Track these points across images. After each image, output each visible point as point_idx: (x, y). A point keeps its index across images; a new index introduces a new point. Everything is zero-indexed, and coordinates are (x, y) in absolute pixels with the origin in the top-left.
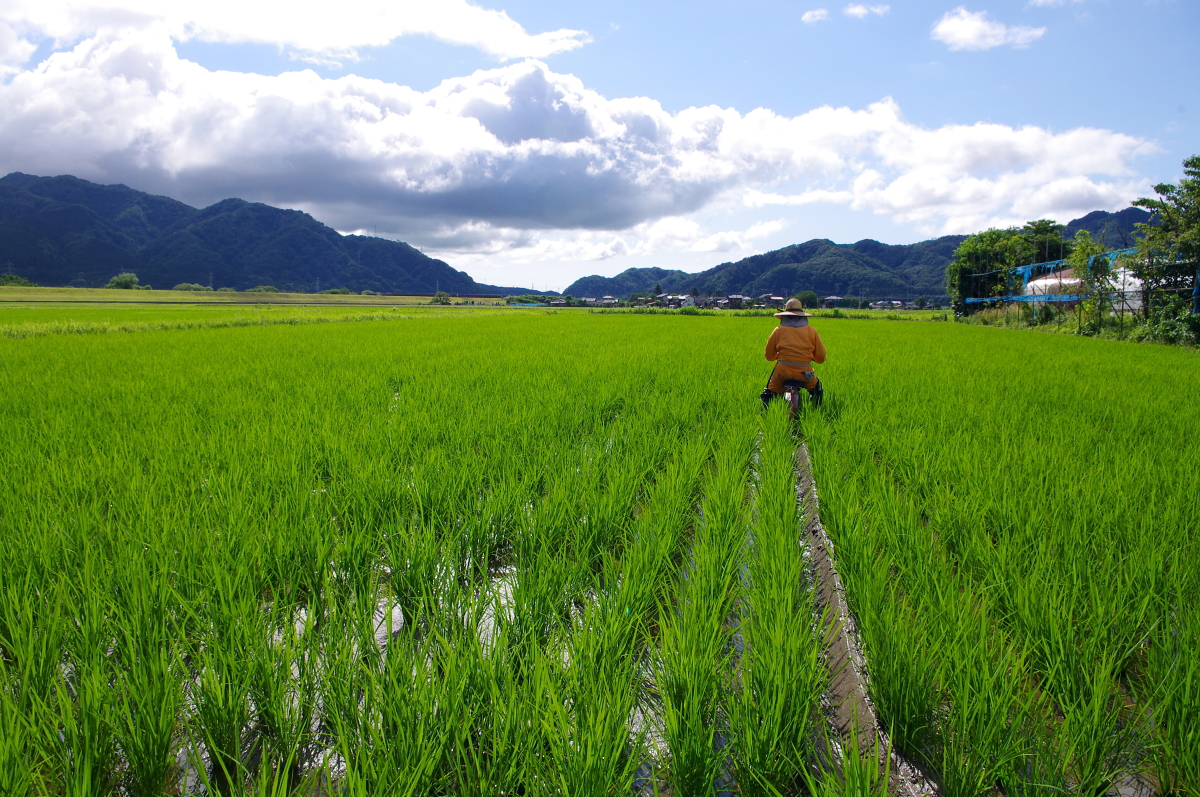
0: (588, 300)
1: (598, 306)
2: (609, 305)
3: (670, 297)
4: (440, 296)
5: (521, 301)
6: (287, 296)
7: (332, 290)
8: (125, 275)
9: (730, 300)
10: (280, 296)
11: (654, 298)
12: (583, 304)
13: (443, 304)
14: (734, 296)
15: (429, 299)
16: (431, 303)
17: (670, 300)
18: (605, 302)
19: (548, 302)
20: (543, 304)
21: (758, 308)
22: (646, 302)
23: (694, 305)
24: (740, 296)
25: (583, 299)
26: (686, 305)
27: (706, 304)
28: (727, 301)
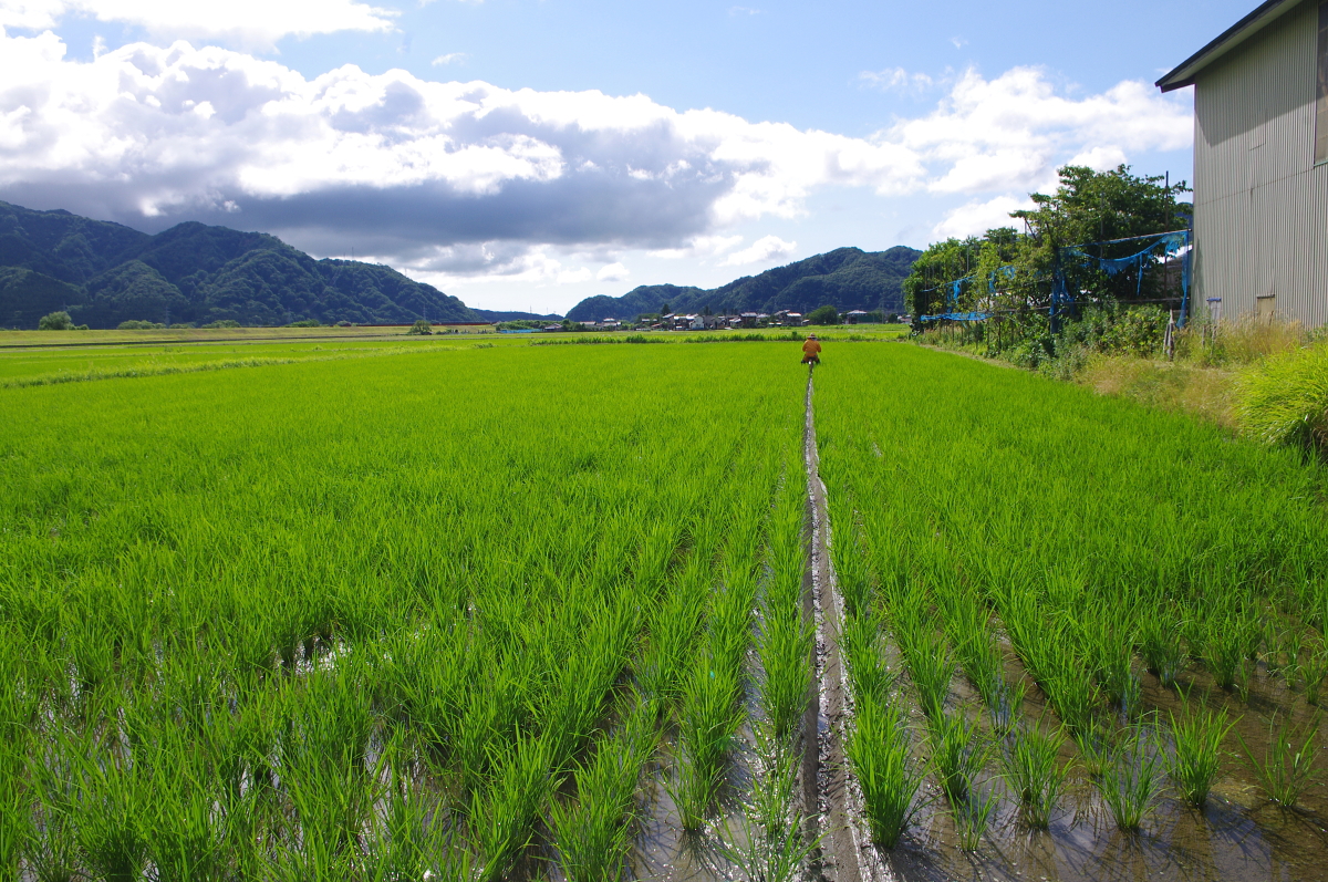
0: (586, 323)
1: (597, 330)
2: (610, 329)
3: (677, 318)
4: (419, 325)
5: (512, 327)
6: (244, 332)
8: (55, 314)
9: (742, 318)
10: (237, 332)
12: (582, 329)
13: (423, 334)
14: (747, 314)
15: (408, 329)
16: (409, 334)
17: (677, 321)
18: (607, 325)
19: (542, 327)
20: (534, 330)
21: (773, 326)
22: (651, 324)
23: (702, 326)
24: (753, 314)
25: (581, 323)
26: (694, 326)
27: (717, 324)
28: (739, 320)
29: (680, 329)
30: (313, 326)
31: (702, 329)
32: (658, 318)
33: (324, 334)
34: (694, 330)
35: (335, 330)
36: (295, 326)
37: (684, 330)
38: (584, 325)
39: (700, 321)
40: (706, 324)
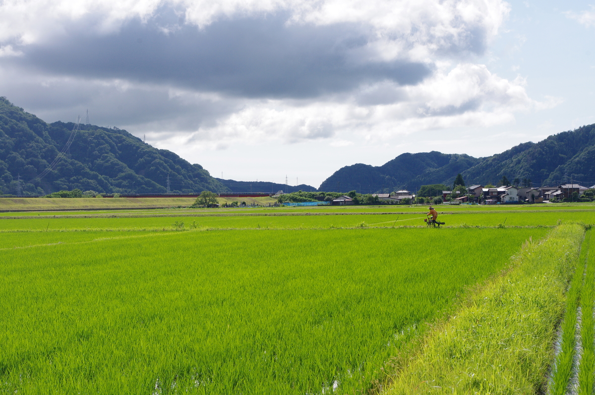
0: (380, 196)
1: (392, 204)
2: (407, 202)
3: (485, 190)
4: (205, 196)
5: (295, 200)
6: (24, 202)
7: (60, 192)
9: (563, 190)
10: (16, 202)
11: (463, 192)
12: (374, 202)
13: (209, 206)
15: (192, 201)
16: (193, 207)
17: (486, 193)
18: (400, 197)
19: (328, 200)
20: (324, 203)
22: (455, 196)
23: (516, 198)
24: (576, 186)
25: (374, 195)
26: (507, 199)
27: (533, 197)
28: (559, 192)
29: (490, 203)
30: (76, 196)
31: (516, 203)
32: (461, 190)
33: (104, 205)
34: (507, 203)
35: (114, 201)
36: (56, 196)
37: (495, 203)
38: (377, 198)
39: (514, 193)
40: (520, 197)
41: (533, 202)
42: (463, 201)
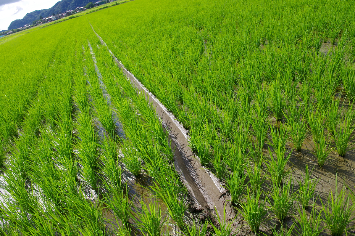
0: (20, 28)
1: (24, 29)
2: (28, 28)
3: (47, 19)
9: (67, 13)
11: (42, 21)
14: (67, 11)
18: (26, 27)
20: (5, 35)
21: (77, 13)
22: (40, 23)
23: (56, 19)
24: (69, 11)
25: (18, 29)
26: (53, 19)
27: (60, 17)
28: (66, 14)
29: (49, 22)
31: (56, 20)
34: (54, 21)
37: (51, 21)
38: (19, 29)
39: (55, 17)
40: (57, 18)
41: (60, 18)
42: (42, 23)
